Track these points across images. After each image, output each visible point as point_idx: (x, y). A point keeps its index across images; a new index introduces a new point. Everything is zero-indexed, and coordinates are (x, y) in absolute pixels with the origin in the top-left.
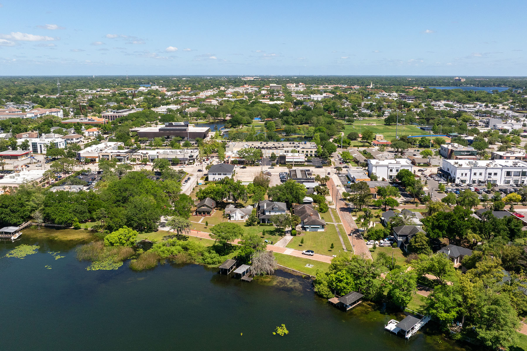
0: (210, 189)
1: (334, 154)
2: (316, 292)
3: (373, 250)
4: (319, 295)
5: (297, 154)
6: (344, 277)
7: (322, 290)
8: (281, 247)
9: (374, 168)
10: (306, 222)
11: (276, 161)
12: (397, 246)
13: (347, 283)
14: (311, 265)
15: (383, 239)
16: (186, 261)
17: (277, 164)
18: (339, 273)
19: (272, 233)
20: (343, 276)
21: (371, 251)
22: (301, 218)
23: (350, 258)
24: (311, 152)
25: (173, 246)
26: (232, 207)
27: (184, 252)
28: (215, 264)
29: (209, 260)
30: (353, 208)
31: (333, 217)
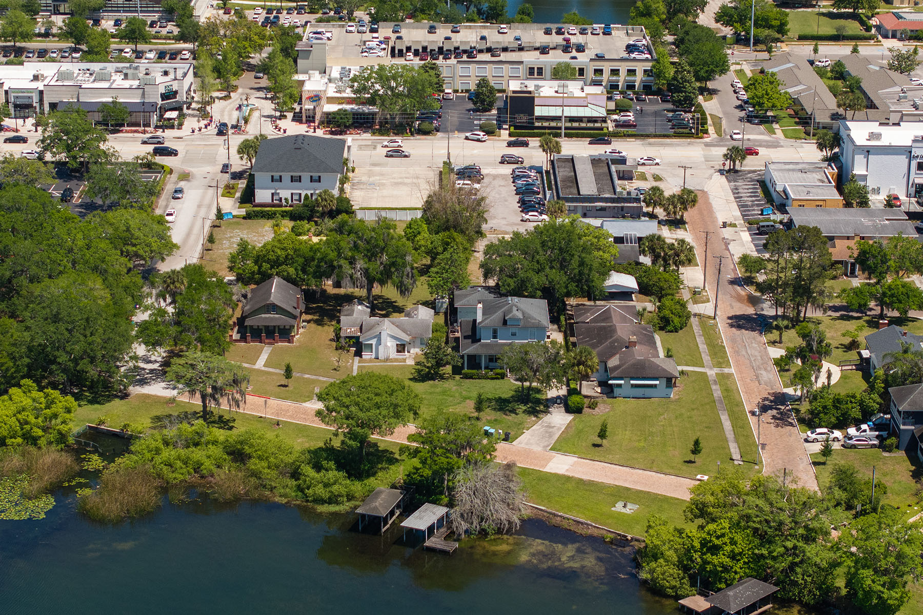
0: (284, 249)
1: (718, 83)
2: (645, 582)
3: (822, 459)
4: (654, 590)
5: (574, 88)
6: (726, 539)
7: (663, 574)
8: (537, 448)
9: (859, 160)
10: (616, 368)
11: (494, 112)
12: (897, 447)
13: (733, 556)
14: (629, 506)
15: (857, 423)
16: (246, 494)
17: (500, 128)
18: (711, 527)
19: (503, 405)
20: (723, 535)
21: (815, 464)
22: (599, 355)
23: (746, 486)
24: (631, 72)
25: (196, 444)
26: (360, 311)
27: (234, 464)
28: (337, 503)
29: (320, 491)
30: (771, 317)
31: (703, 347)
